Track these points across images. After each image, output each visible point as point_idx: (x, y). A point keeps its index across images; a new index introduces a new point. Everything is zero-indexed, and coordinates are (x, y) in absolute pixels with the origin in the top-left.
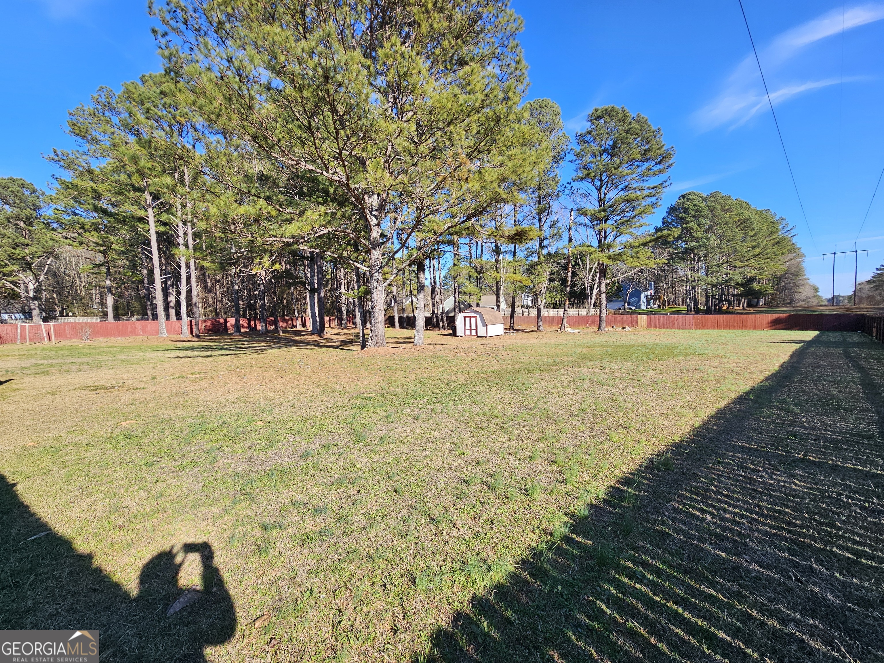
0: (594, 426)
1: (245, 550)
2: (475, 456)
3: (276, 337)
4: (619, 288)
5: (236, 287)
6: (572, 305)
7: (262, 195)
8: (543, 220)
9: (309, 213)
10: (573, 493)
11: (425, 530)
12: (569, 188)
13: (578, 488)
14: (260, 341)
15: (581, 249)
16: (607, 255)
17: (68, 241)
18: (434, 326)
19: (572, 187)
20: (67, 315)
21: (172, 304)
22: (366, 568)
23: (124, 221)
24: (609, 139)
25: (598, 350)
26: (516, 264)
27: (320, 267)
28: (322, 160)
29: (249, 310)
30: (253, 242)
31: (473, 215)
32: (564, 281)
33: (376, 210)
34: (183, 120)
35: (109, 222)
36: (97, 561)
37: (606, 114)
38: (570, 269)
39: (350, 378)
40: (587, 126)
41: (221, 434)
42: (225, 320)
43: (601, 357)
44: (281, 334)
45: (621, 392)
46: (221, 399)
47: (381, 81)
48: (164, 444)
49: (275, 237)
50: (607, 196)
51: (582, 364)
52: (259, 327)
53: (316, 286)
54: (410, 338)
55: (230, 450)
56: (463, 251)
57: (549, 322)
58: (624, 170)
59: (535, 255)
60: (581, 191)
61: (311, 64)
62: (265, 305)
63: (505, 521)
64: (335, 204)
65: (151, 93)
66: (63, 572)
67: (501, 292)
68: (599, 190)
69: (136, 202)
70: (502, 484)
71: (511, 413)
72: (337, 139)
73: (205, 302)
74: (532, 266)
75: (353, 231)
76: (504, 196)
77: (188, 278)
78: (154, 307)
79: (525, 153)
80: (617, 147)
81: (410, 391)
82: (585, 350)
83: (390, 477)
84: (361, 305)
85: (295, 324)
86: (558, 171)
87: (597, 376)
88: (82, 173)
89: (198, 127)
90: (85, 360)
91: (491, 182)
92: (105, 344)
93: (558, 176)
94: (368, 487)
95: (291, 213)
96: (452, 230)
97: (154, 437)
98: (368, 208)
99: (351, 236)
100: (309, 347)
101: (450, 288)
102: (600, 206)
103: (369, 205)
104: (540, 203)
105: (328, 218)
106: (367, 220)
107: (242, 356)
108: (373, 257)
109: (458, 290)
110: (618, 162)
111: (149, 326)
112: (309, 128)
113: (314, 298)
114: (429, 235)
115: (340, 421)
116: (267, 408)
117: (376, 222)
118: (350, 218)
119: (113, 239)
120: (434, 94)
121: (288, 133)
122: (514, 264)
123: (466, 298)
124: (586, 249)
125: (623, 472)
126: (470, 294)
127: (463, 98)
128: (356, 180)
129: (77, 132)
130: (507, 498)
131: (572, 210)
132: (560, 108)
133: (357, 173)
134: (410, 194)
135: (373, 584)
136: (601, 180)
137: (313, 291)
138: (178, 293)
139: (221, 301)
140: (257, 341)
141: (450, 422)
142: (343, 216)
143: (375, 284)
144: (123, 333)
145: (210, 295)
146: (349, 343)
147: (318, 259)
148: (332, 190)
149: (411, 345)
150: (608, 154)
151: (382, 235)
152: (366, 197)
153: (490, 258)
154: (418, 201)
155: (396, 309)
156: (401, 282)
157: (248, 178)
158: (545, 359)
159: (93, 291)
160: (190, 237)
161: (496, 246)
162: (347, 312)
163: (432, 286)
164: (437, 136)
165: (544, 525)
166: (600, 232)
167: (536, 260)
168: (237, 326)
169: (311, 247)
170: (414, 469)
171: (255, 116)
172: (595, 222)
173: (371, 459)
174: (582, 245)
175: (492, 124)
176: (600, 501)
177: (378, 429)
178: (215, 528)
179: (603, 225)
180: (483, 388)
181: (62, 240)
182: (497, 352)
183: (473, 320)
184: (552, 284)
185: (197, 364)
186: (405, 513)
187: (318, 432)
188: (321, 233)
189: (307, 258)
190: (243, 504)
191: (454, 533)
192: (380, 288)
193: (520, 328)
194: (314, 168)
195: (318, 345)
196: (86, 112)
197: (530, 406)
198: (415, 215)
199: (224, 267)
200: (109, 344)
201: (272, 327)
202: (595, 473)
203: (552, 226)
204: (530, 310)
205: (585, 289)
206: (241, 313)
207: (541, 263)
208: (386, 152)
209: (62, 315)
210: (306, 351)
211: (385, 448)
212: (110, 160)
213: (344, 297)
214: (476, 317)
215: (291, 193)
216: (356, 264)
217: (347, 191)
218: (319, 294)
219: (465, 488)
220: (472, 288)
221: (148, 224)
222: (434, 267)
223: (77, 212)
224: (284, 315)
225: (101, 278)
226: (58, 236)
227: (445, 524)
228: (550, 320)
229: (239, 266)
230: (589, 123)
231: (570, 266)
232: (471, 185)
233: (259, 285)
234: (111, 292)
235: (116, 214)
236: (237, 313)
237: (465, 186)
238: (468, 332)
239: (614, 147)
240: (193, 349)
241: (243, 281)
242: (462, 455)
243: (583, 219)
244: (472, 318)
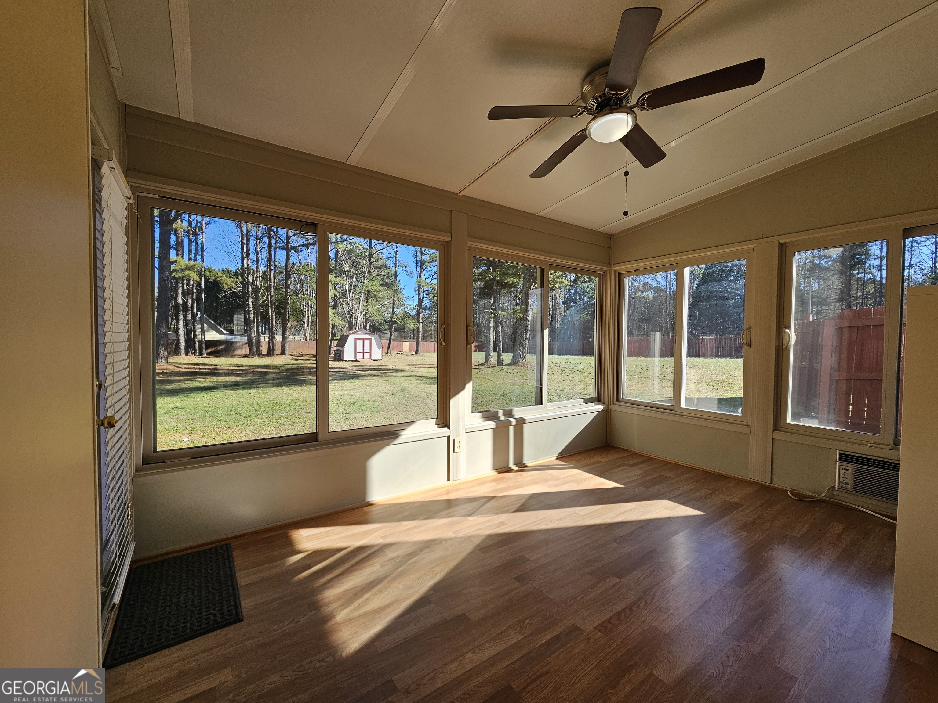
183: (367, 342)
214: (370, 339)
238: (360, 356)
244: (365, 341)
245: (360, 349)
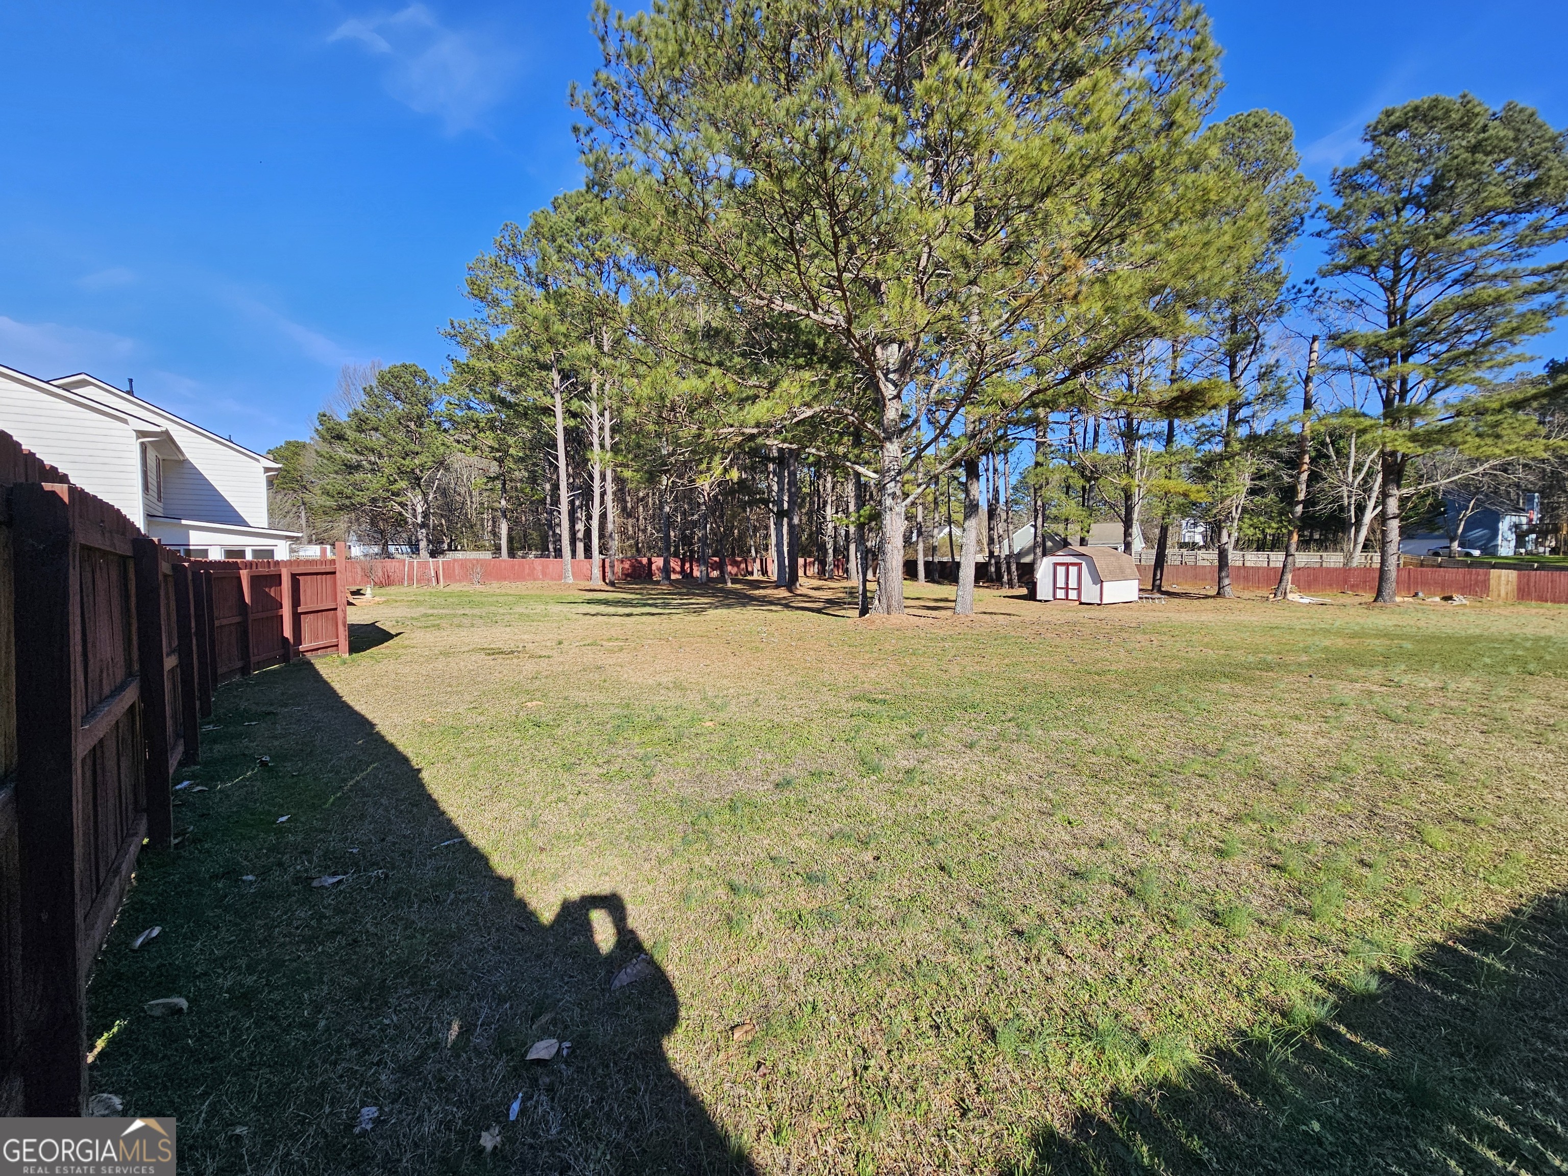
0: (1376, 806)
1: (708, 918)
2: (1095, 830)
3: (722, 590)
4: (1435, 506)
5: (667, 509)
6: (1305, 544)
7: (713, 361)
8: (1241, 366)
9: (785, 384)
10: (1333, 939)
11: (1005, 948)
12: (1309, 292)
13: (1344, 931)
14: (698, 595)
15: (1334, 421)
16: (1406, 432)
17: (460, 446)
18: (990, 580)
19: (1316, 290)
20: (456, 550)
21: (580, 535)
22: (901, 988)
23: (526, 414)
24: (1423, 173)
25: (1377, 644)
26: (1173, 459)
27: (793, 474)
28: (809, 292)
29: (683, 545)
30: (699, 436)
31: (1085, 367)
32: (1288, 494)
33: (895, 371)
34: (603, 256)
35: (507, 416)
36: (521, 890)
37: (1414, 118)
38: (1305, 467)
39: (844, 664)
40: (1365, 151)
41: (658, 734)
42: (650, 560)
43: (1387, 659)
44: (729, 585)
45: (1449, 741)
46: (650, 682)
47: (913, 141)
48: (582, 740)
49: (732, 426)
50: (1413, 301)
51: (1335, 672)
52: (696, 573)
53: (786, 506)
54: (946, 600)
55: (671, 761)
56: (1056, 437)
57: (1246, 579)
58: (1465, 236)
59: (1218, 439)
60: (1341, 296)
61: (799, 133)
62: (707, 538)
63: (1169, 964)
64: (825, 366)
65: (565, 221)
66: (484, 896)
67: (1135, 516)
68: (1390, 288)
69: (541, 386)
70: (1159, 892)
71: (1166, 756)
72: (836, 254)
73: (623, 532)
74: (1209, 462)
75: (855, 410)
76: (1156, 323)
77: (603, 494)
78: (558, 539)
79: (1208, 230)
80: (1443, 188)
81: (953, 696)
82: (1340, 642)
83: (930, 843)
84: (861, 540)
85: (750, 569)
86: (1281, 260)
87: (1377, 699)
88: (480, 349)
89: (623, 263)
90: (476, 611)
91: (1129, 298)
92: (498, 591)
93: (1282, 269)
94: (893, 854)
95: (755, 386)
96: (1037, 399)
97: (568, 728)
98: (882, 369)
99: (851, 418)
100: (773, 608)
101: (1025, 509)
102: (1391, 325)
103: (883, 363)
104: (1233, 330)
105: (815, 390)
106: (878, 390)
107: (674, 617)
108: (886, 454)
109: (1040, 512)
110: (1446, 220)
111: (551, 566)
112: (790, 243)
113: (782, 525)
114: (992, 409)
115: (835, 735)
116: (718, 702)
117: (895, 393)
118: (850, 389)
119: (511, 440)
120: (1015, 145)
121: (757, 255)
122: (1167, 460)
123: (1060, 528)
124: (1349, 421)
125: (1464, 916)
126: (1067, 520)
127: (1073, 141)
128: (863, 321)
129: (476, 292)
130: (1173, 921)
131: (1315, 338)
132: (1291, 124)
133: (865, 307)
134: (958, 336)
135: (916, 1020)
136: (1396, 267)
137: (781, 514)
138: (589, 517)
139: (644, 531)
140: (694, 594)
141: (1037, 760)
142: (839, 385)
143: (889, 502)
144: (519, 576)
145: (631, 521)
146: (838, 604)
147: (792, 461)
148: (820, 343)
149: (949, 613)
150: (1419, 206)
151: (904, 416)
152: (878, 349)
153: (1113, 449)
154: (974, 348)
155: (921, 547)
156: (930, 498)
157: (690, 336)
158: (1239, 656)
159: (485, 516)
160: (607, 433)
161: (1129, 425)
162: (834, 551)
163: (990, 505)
164: (1017, 222)
165: (1265, 991)
166: (1389, 382)
167: (1219, 449)
168: (666, 570)
169: (784, 441)
170: (974, 836)
171: (711, 234)
172: (1377, 362)
173: (892, 806)
174: (1340, 414)
175: (1134, 182)
176: (1405, 969)
177: (899, 757)
178: (662, 876)
179: (1399, 366)
180: (1098, 704)
181: (455, 444)
182: (1125, 635)
183: (1073, 570)
184: (1257, 498)
185: (613, 625)
186: (963, 910)
187: (799, 749)
188: (802, 417)
189: (773, 460)
190: (697, 846)
191: (1063, 964)
192: (897, 509)
193: (1175, 589)
194: (795, 308)
195: (787, 606)
196: (487, 264)
197: (1211, 748)
198: (967, 375)
199: (652, 478)
200: (503, 591)
201: (715, 574)
202: (1387, 906)
203: (1261, 377)
204: (1201, 554)
205: (1342, 508)
206: (672, 549)
207: (1233, 456)
208: (918, 265)
209: (450, 549)
210: (769, 615)
211: (915, 790)
212: (511, 327)
213: (830, 525)
214: (1079, 565)
215: (756, 354)
216: (857, 467)
217: (845, 342)
218: (790, 520)
219: (1077, 886)
220: (1071, 508)
221: (555, 416)
222: (995, 470)
223: (472, 405)
224: (733, 554)
225: (495, 496)
226: (450, 440)
227: (1042, 943)
228: (1247, 576)
229: (671, 476)
230: (1369, 145)
231: (1307, 459)
232: (1084, 307)
233: (699, 504)
234: (505, 517)
235: (516, 404)
236: (666, 551)
237: (1070, 311)
238: (1060, 594)
239: (1436, 187)
240: (606, 602)
241: (676, 500)
242: (1065, 824)
243: (1343, 357)
244: (1071, 568)
245: (1061, 583)
